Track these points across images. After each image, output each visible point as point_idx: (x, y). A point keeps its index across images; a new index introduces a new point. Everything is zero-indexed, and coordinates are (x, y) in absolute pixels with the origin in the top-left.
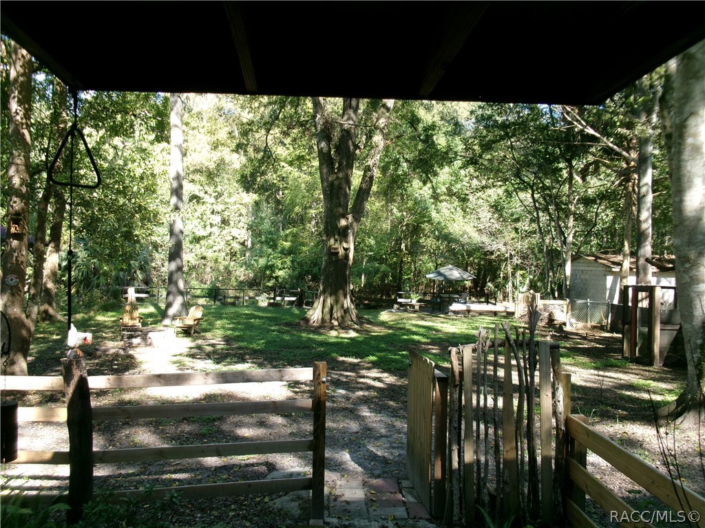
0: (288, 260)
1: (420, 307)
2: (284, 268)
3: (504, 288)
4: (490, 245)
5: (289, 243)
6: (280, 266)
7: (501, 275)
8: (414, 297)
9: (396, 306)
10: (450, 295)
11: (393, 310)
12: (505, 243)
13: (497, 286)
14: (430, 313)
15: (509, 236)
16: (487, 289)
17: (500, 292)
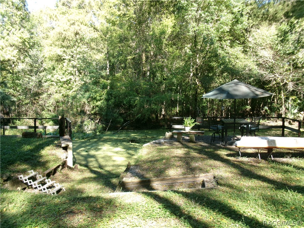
0: (105, 93)
1: (197, 135)
3: (278, 111)
4: (267, 75)
5: (109, 81)
6: (98, 98)
7: (276, 101)
8: (188, 124)
9: (168, 134)
10: (236, 120)
11: (162, 141)
12: (281, 73)
13: (272, 109)
14: (208, 144)
15: (283, 67)
16: (264, 112)
17: (275, 114)
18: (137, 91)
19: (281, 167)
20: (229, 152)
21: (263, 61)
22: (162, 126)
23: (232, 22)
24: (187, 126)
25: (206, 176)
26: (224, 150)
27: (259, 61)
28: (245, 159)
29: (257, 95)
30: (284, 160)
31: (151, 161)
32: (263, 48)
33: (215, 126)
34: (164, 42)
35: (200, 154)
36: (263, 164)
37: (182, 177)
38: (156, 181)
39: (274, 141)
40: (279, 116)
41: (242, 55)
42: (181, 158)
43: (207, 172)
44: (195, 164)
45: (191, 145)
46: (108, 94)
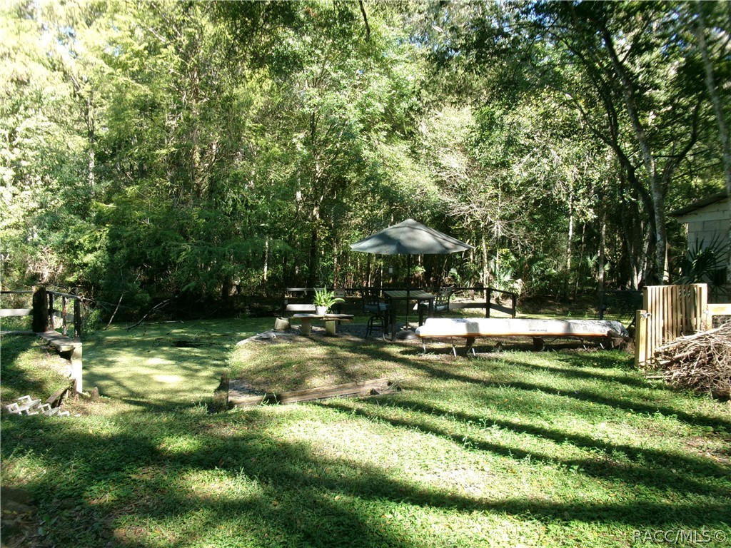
0: (104, 233)
1: (339, 322)
2: (95, 249)
3: (476, 277)
4: (457, 207)
5: (111, 205)
6: (87, 246)
7: (471, 257)
8: (323, 301)
9: (281, 322)
10: (410, 292)
11: (273, 335)
12: (480, 203)
13: (465, 274)
14: (362, 338)
15: (485, 192)
16: (449, 280)
17: (470, 283)
18: (182, 231)
19: (488, 363)
20: (402, 349)
21: (448, 176)
22: (238, 311)
23: (390, 94)
24: (321, 306)
25: (376, 382)
26: (394, 346)
27: (441, 176)
28: (432, 357)
29: (447, 249)
30: (492, 355)
31: (266, 369)
32: (448, 149)
33: (374, 305)
34: (247, 125)
35: (354, 352)
36: (460, 361)
37: (335, 386)
38: (292, 397)
39: (476, 325)
40: (479, 288)
41: (407, 163)
42: (323, 359)
43: (376, 377)
44: (352, 368)
45: (330, 340)
46: (112, 236)
